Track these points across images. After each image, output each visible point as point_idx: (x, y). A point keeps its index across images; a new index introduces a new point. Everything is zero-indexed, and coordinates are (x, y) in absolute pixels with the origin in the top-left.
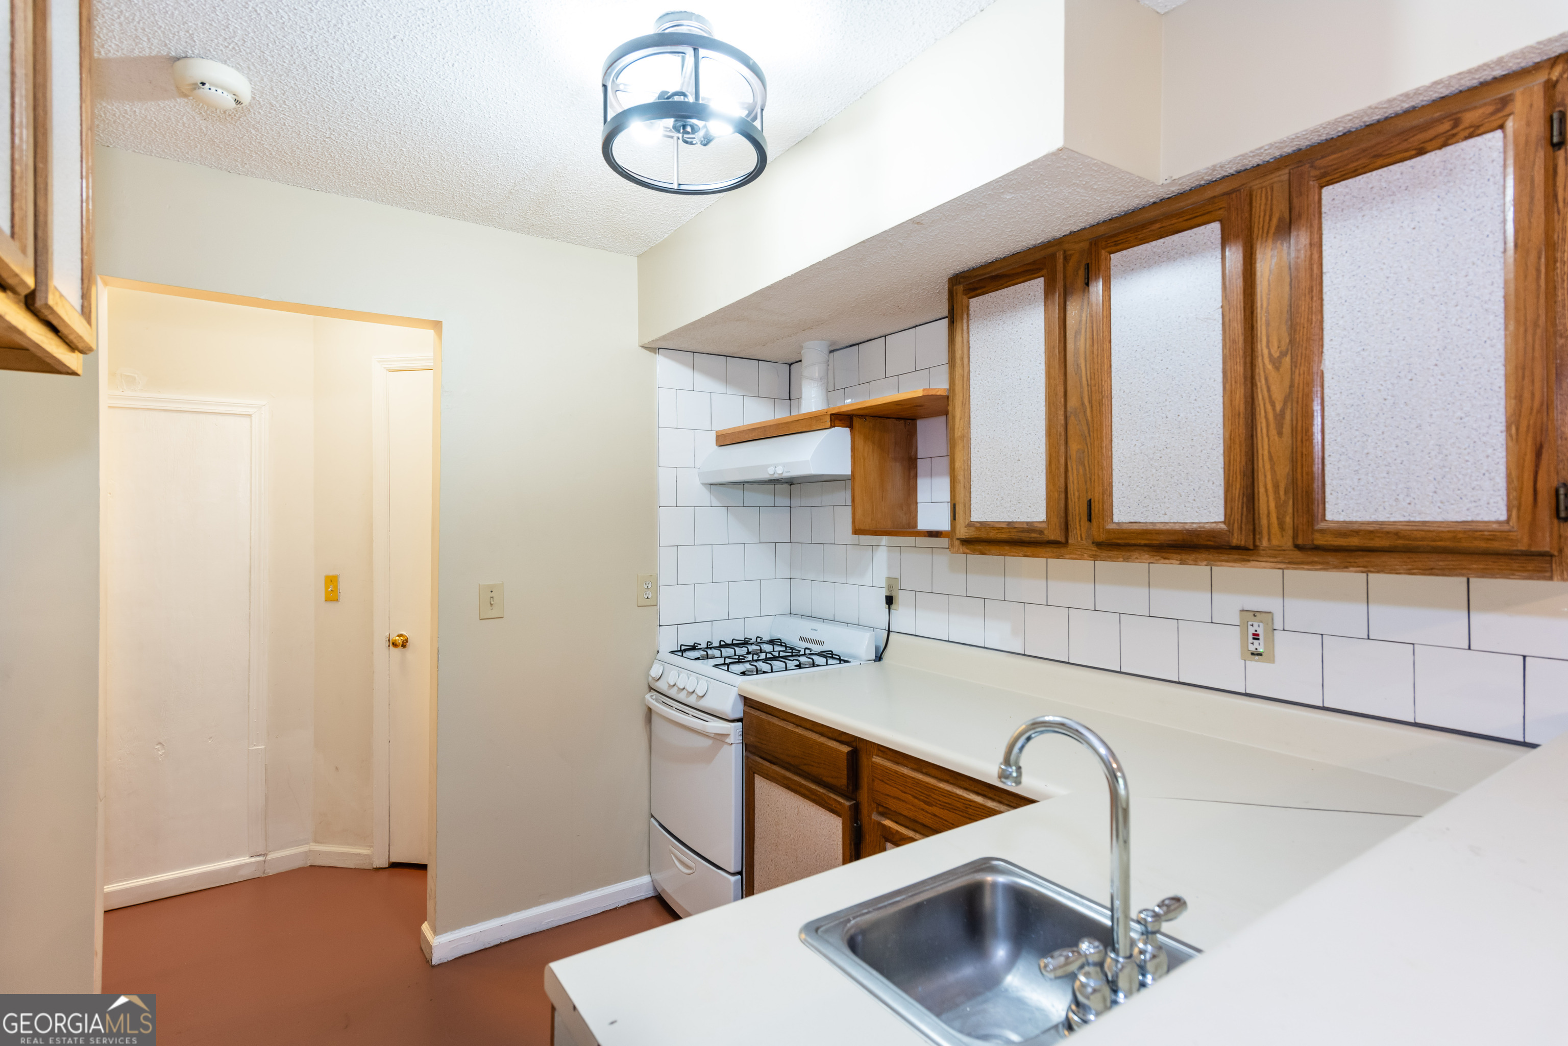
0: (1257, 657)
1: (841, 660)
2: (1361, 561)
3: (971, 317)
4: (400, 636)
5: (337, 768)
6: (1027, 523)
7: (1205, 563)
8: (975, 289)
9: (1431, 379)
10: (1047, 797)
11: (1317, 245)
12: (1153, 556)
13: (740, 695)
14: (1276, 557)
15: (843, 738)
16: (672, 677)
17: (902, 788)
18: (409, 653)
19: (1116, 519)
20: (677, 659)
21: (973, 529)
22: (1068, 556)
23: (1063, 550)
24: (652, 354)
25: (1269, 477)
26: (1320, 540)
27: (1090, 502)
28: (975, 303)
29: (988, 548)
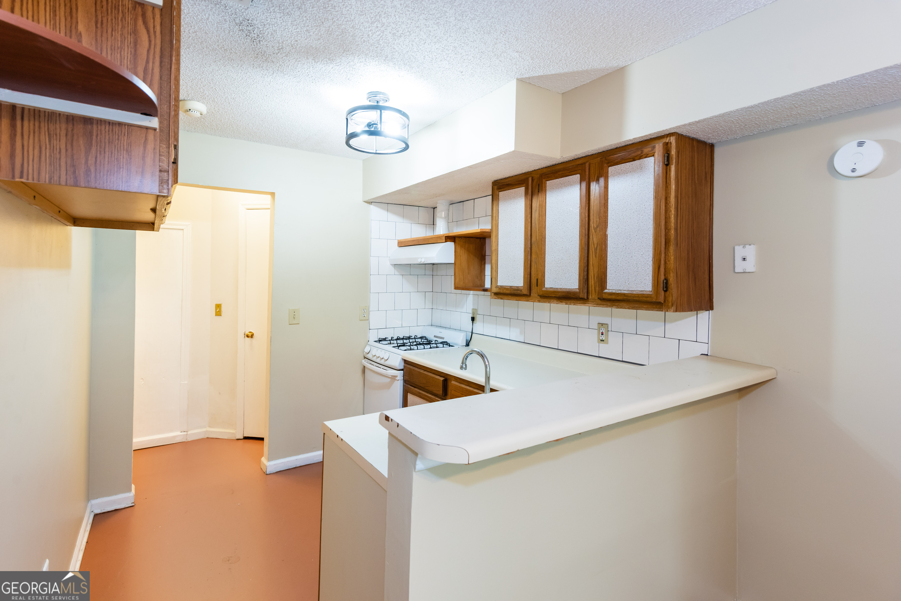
0: (602, 342)
1: (450, 346)
2: (617, 304)
3: (500, 200)
4: (250, 332)
5: (220, 393)
6: (517, 287)
7: (573, 304)
8: (501, 189)
9: (635, 240)
10: (503, 389)
11: (606, 187)
12: (558, 301)
13: (402, 359)
14: (593, 302)
15: (442, 375)
16: (374, 352)
17: (462, 393)
18: (254, 340)
19: (546, 287)
20: (377, 344)
21: (498, 289)
22: (530, 301)
23: (529, 298)
24: (369, 205)
25: (592, 272)
26: (605, 296)
27: (537, 279)
28: (501, 194)
29: (503, 296)
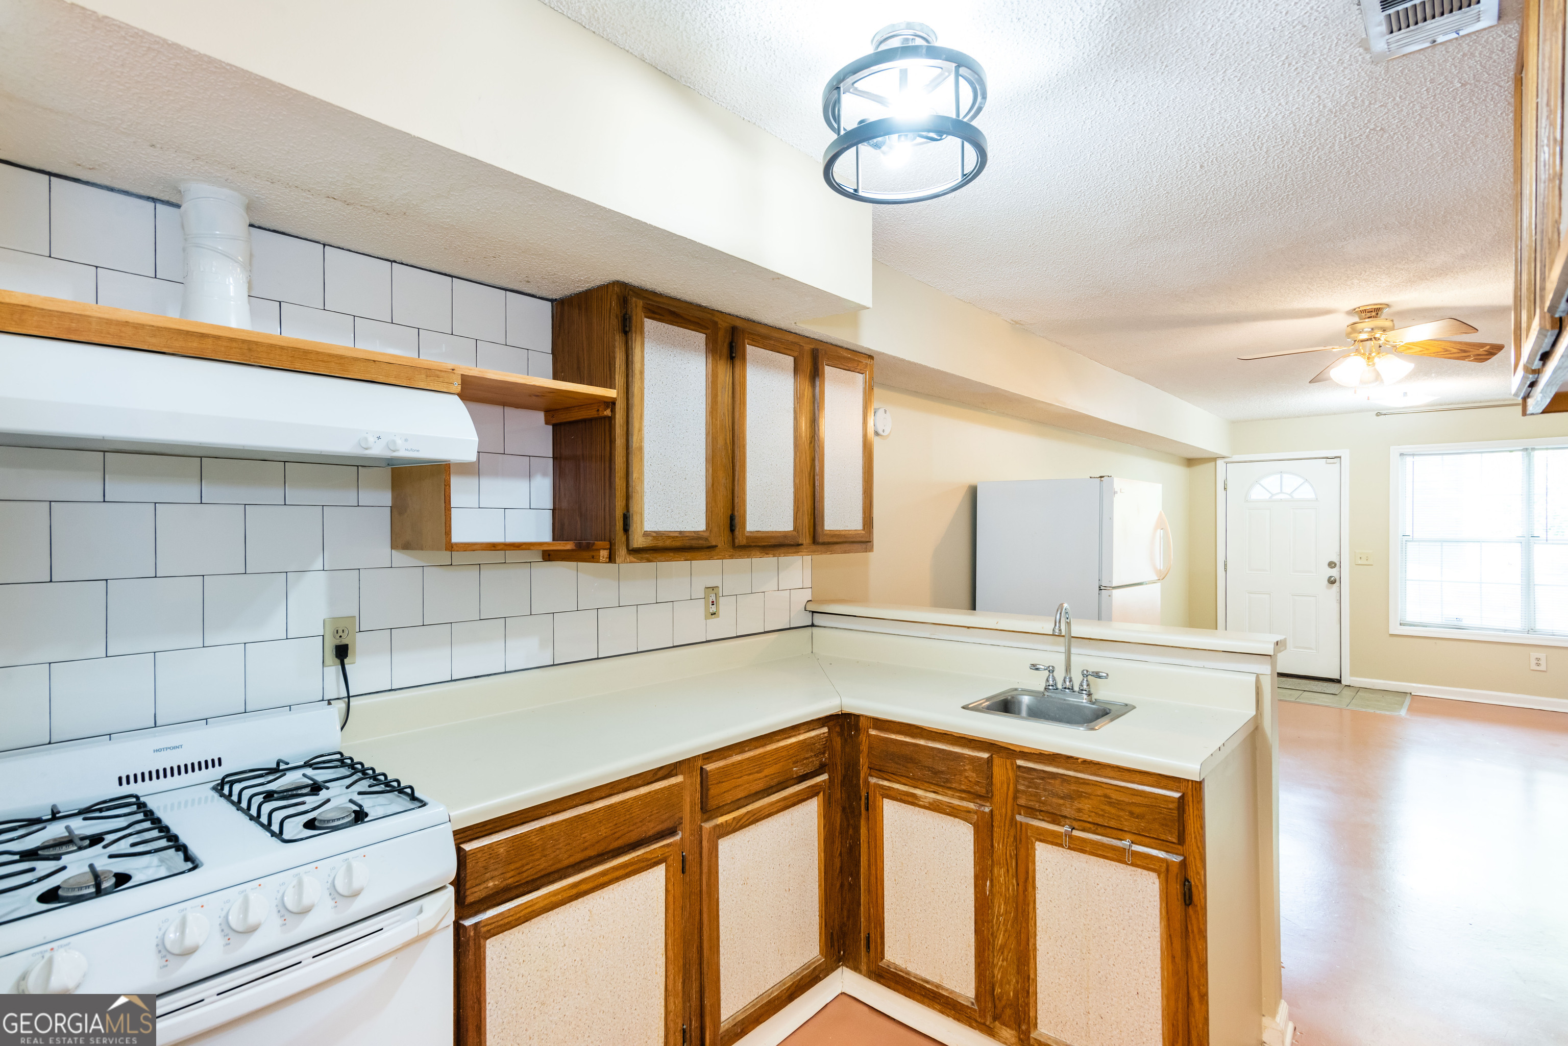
0: (713, 616)
2: (831, 549)
3: (645, 336)
6: (694, 532)
8: (653, 312)
14: (807, 549)
19: (745, 530)
21: (650, 538)
23: (713, 553)
27: (732, 517)
28: (650, 324)
